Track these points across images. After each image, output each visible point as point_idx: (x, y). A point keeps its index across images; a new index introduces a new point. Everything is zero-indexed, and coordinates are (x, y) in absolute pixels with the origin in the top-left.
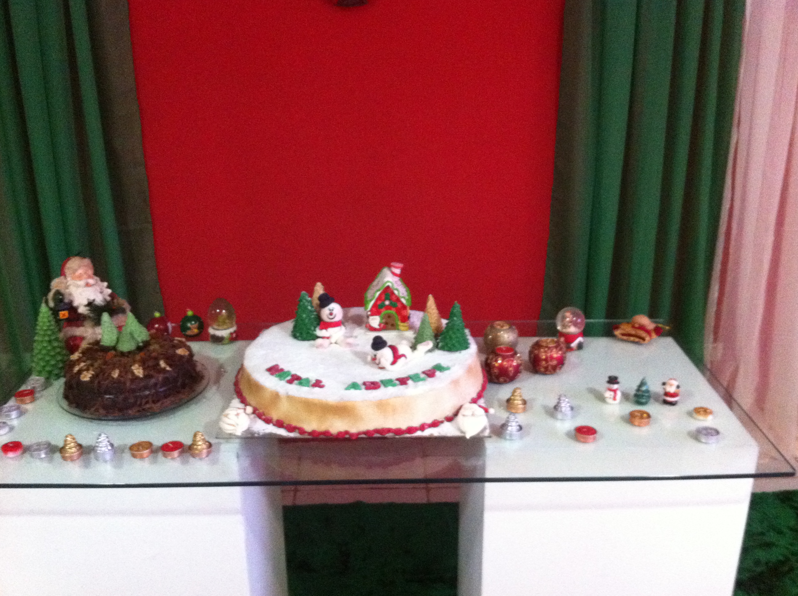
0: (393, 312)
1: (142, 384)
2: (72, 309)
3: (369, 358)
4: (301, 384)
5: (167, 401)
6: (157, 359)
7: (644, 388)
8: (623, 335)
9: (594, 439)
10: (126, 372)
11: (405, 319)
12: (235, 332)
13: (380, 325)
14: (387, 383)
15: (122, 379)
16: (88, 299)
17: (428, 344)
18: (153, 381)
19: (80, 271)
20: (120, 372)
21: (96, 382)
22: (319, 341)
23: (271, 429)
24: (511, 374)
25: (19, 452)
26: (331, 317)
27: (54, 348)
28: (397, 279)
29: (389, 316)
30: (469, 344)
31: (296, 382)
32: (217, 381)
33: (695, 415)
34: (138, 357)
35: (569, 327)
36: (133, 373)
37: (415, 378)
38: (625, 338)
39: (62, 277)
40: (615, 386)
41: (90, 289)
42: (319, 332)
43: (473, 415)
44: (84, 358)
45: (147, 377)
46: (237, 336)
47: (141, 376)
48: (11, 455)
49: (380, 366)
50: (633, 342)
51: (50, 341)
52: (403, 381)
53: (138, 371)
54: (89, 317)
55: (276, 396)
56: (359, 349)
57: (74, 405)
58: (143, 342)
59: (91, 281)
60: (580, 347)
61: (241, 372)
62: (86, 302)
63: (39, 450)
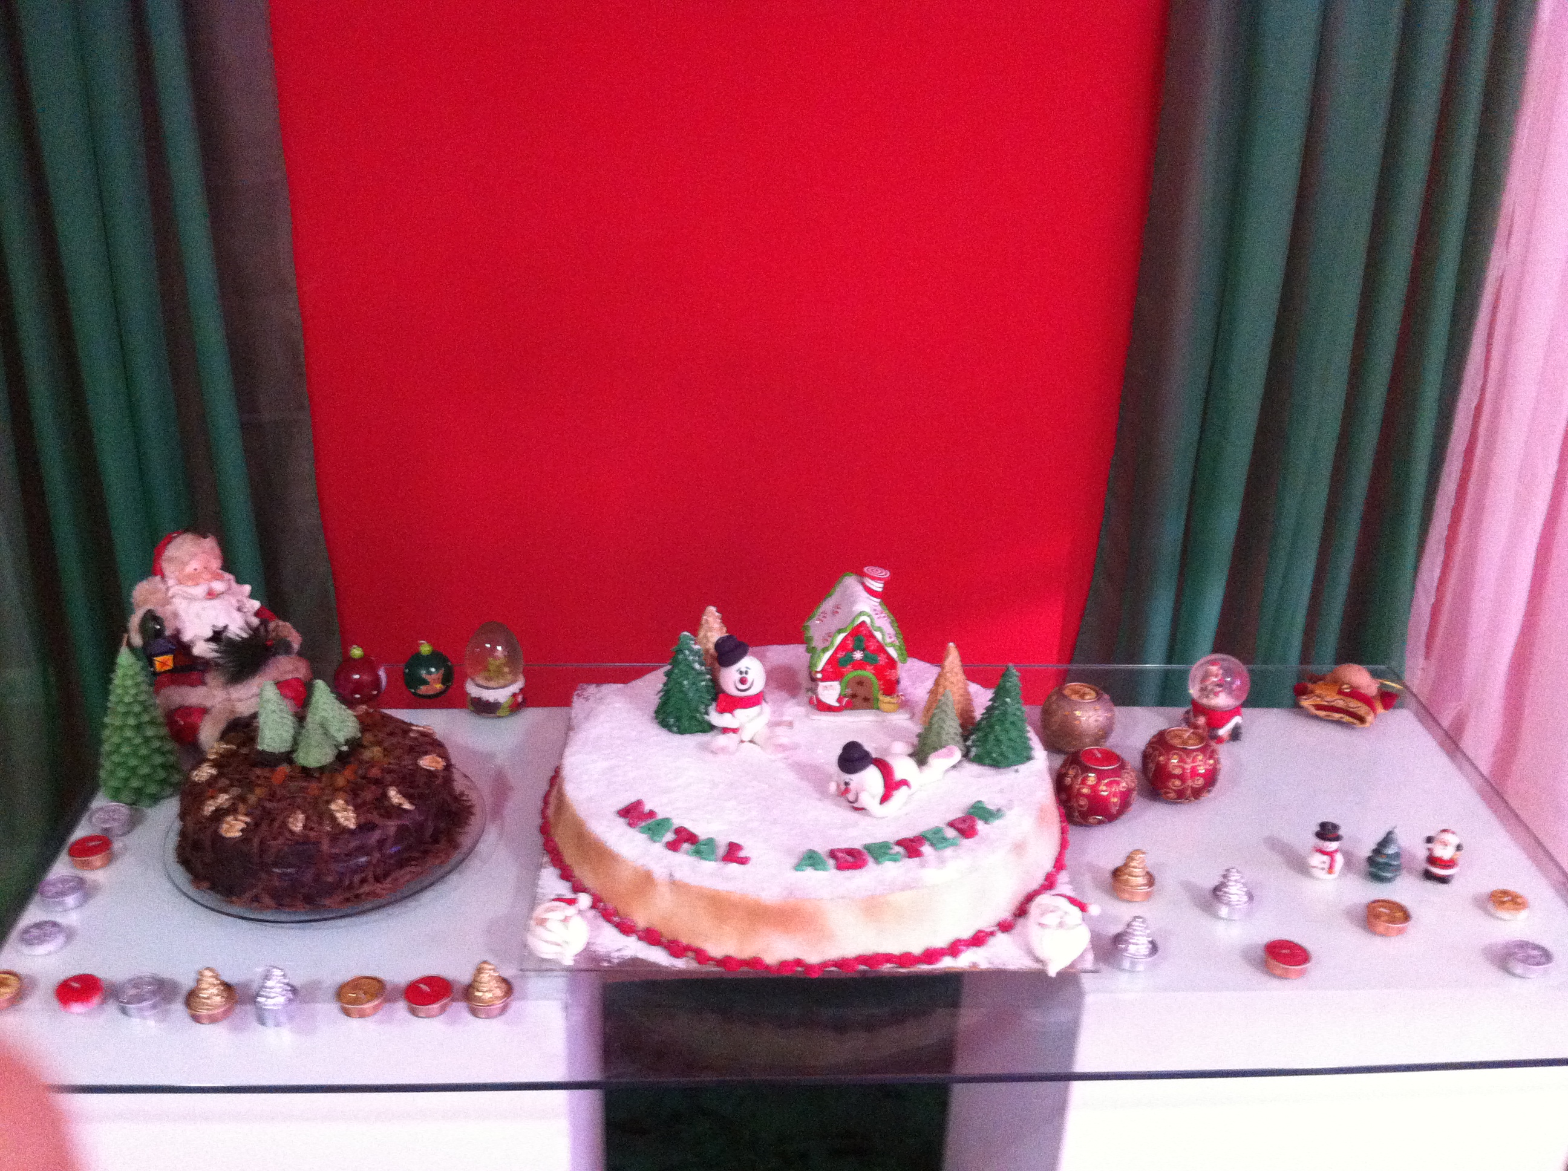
0: (868, 674)
1: (354, 844)
2: (181, 648)
3: (833, 787)
4: (698, 853)
5: (405, 875)
6: (380, 784)
8: (1319, 707)
10: (321, 816)
11: (890, 687)
12: (521, 690)
13: (839, 700)
14: (879, 852)
15: (312, 834)
16: (214, 626)
17: (950, 755)
18: (376, 835)
19: (194, 566)
20: (307, 818)
21: (256, 841)
23: (633, 948)
25: (96, 1001)
26: (742, 686)
28: (876, 602)
29: (860, 683)
30: (1030, 749)
31: (686, 846)
33: (1490, 906)
34: (341, 781)
35: (1216, 694)
36: (333, 819)
37: (935, 838)
38: (1322, 713)
39: (158, 578)
40: (1333, 846)
41: (215, 603)
42: (716, 718)
44: (223, 782)
45: (364, 827)
47: (352, 826)
48: (78, 1010)
49: (855, 805)
50: (1339, 722)
51: (138, 727)
52: (912, 847)
53: (346, 816)
54: (217, 665)
55: (646, 880)
56: (801, 756)
57: (206, 884)
58: (347, 742)
59: (218, 586)
60: (1235, 735)
62: (208, 633)
63: (140, 998)
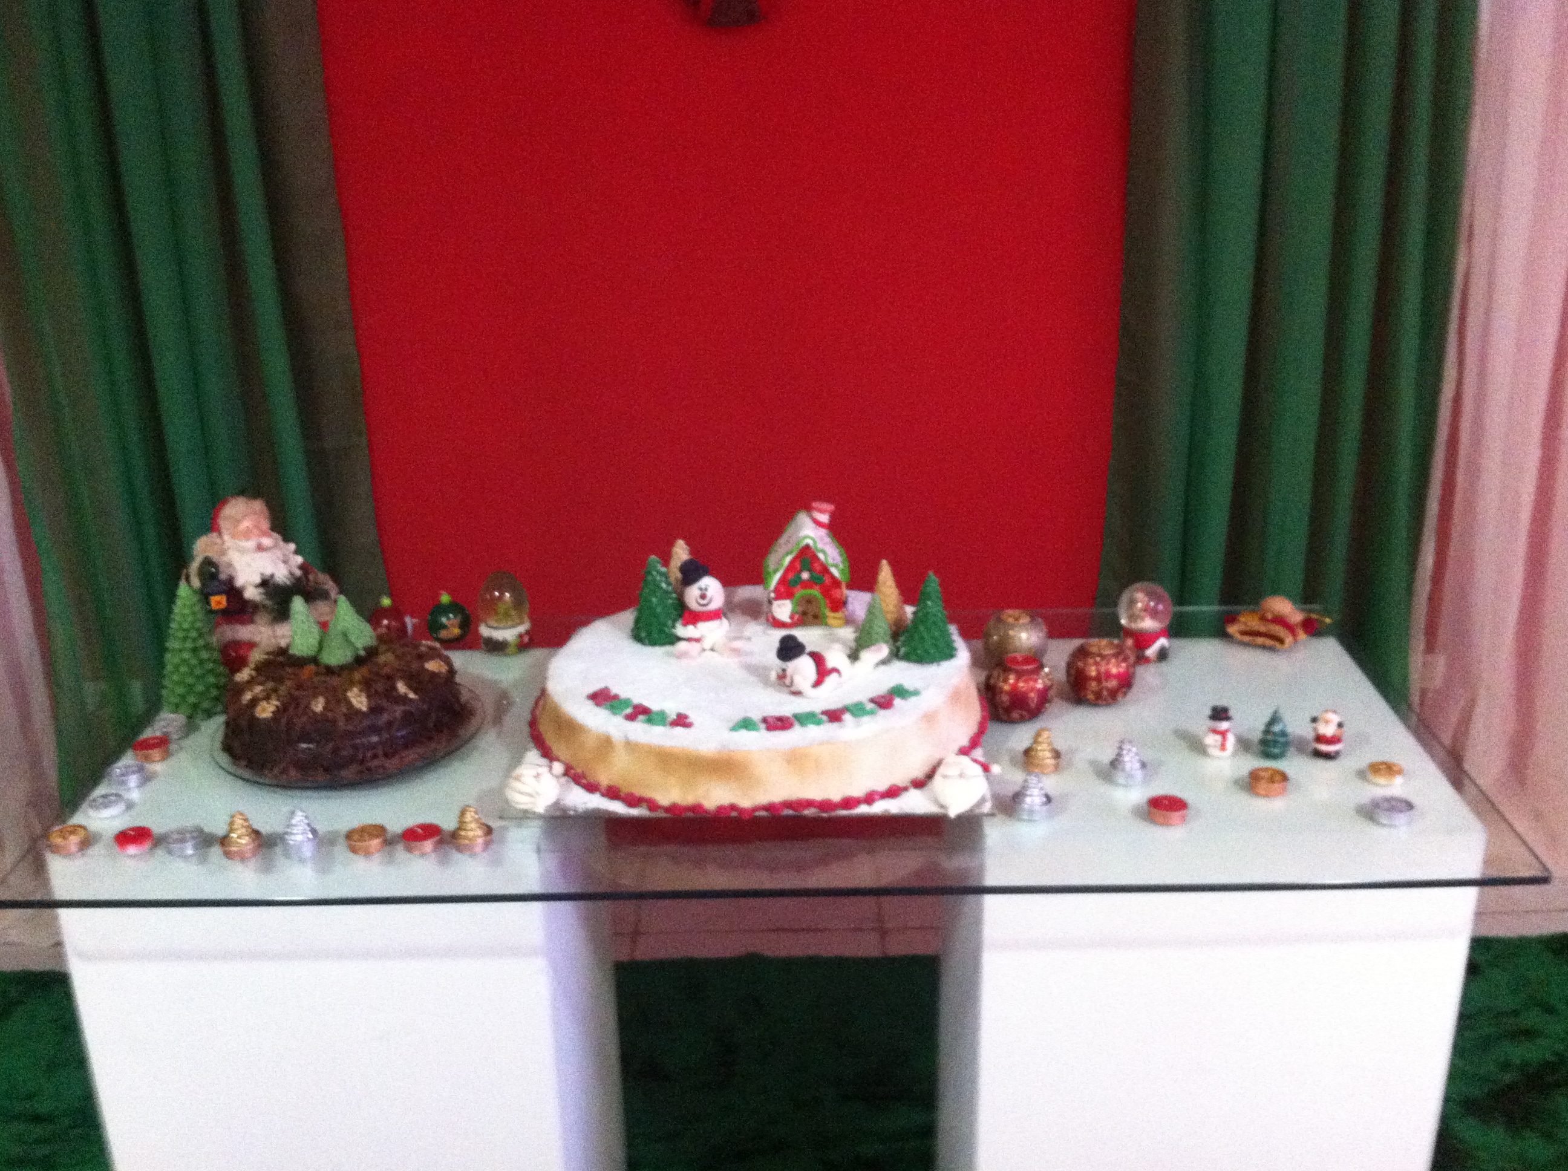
0: (815, 592)
1: (366, 723)
2: (233, 592)
3: (773, 676)
4: (650, 721)
5: (411, 755)
6: (390, 679)
7: (1277, 728)
8: (1244, 633)
9: (1183, 819)
10: (338, 702)
11: (838, 605)
12: (528, 632)
13: (792, 617)
14: (805, 719)
15: (329, 714)
16: (262, 574)
17: (879, 650)
18: (385, 717)
19: (246, 524)
20: (327, 702)
21: (284, 721)
22: (682, 646)
23: (596, 802)
24: (1033, 705)
25: (147, 845)
26: (702, 602)
27: (202, 662)
28: (823, 532)
29: (809, 601)
30: (956, 649)
31: (641, 717)
32: (498, 720)
33: (1371, 777)
34: (357, 676)
35: (1143, 619)
36: (349, 704)
37: (857, 710)
38: (1246, 639)
39: (215, 534)
40: (1224, 725)
41: (264, 554)
42: (681, 630)
43: (961, 775)
44: (262, 679)
45: (374, 710)
46: (531, 640)
47: (364, 709)
48: (132, 850)
49: (793, 689)
50: (1264, 647)
51: (195, 650)
52: (834, 716)
53: (359, 700)
54: (264, 606)
55: (606, 743)
56: (755, 660)
57: (244, 763)
58: (365, 649)
59: (267, 541)
60: (1163, 655)
61: (541, 703)
62: (258, 580)
63: (183, 841)
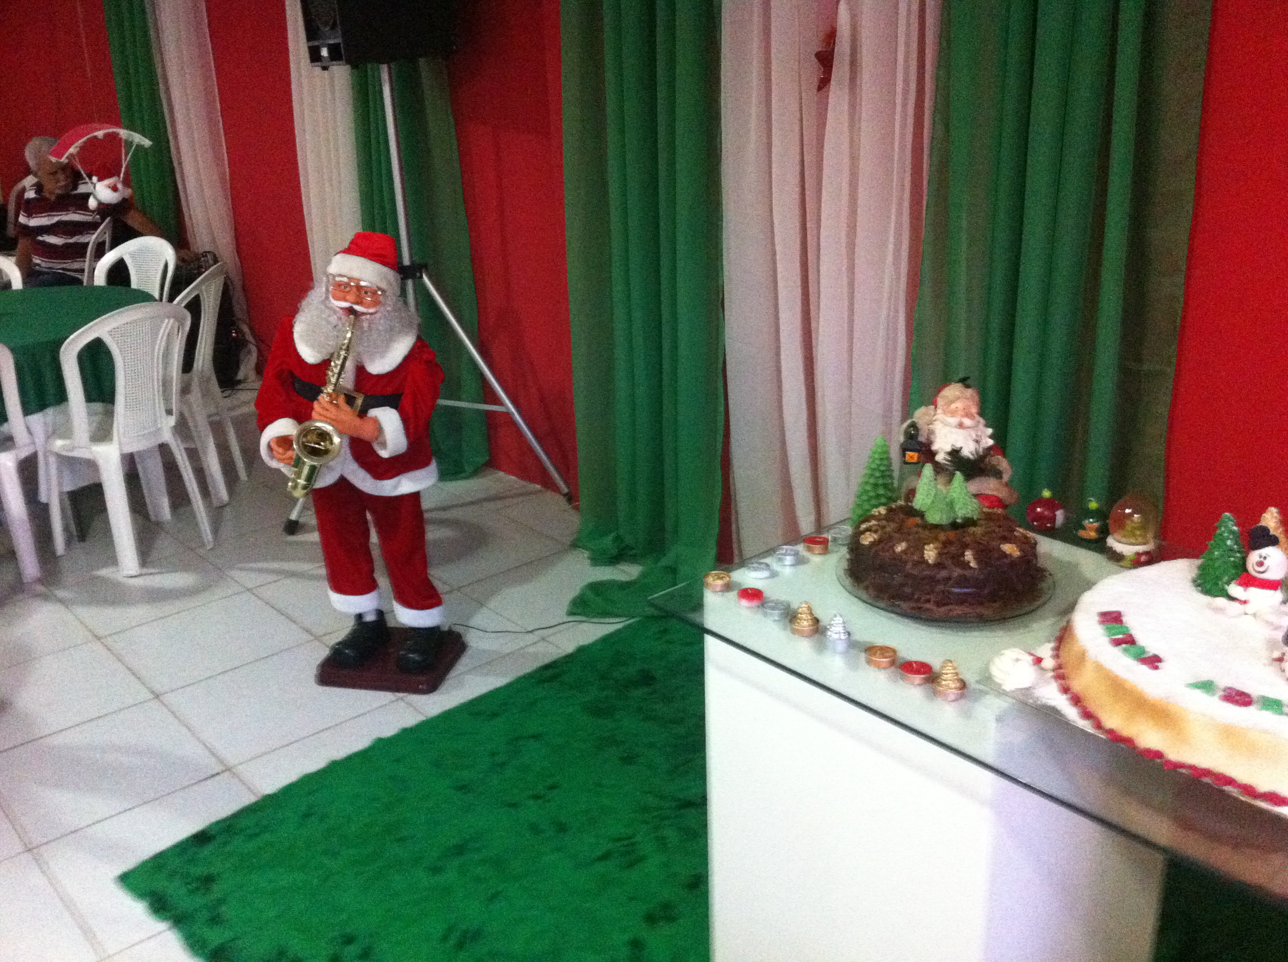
1: (929, 573)
2: (928, 452)
3: (1277, 654)
4: (1129, 652)
5: (958, 610)
6: (966, 546)
10: (915, 550)
14: (1270, 704)
15: (904, 557)
16: (954, 446)
18: (944, 574)
20: (908, 548)
21: (873, 550)
22: (1221, 601)
25: (755, 603)
26: (1261, 569)
31: (1125, 646)
34: (942, 536)
36: (922, 554)
41: (961, 431)
45: (939, 565)
47: (930, 562)
48: (744, 603)
53: (931, 554)
58: (964, 518)
59: (967, 422)
63: (773, 608)
